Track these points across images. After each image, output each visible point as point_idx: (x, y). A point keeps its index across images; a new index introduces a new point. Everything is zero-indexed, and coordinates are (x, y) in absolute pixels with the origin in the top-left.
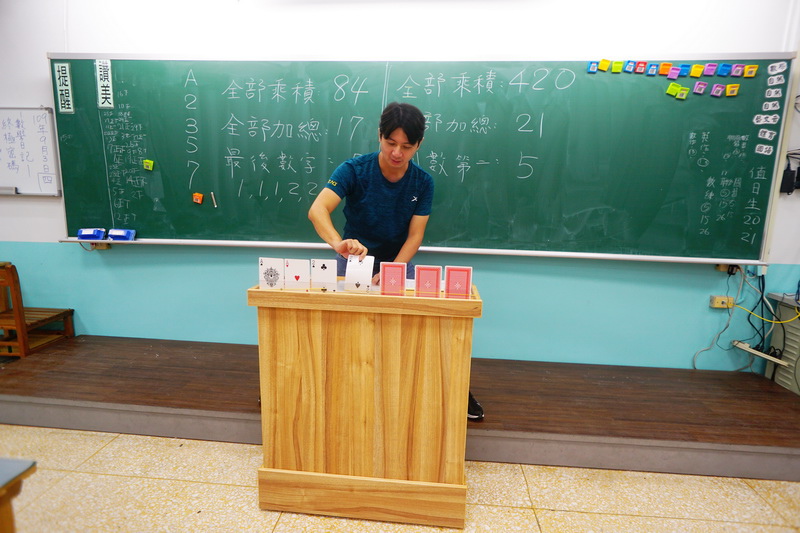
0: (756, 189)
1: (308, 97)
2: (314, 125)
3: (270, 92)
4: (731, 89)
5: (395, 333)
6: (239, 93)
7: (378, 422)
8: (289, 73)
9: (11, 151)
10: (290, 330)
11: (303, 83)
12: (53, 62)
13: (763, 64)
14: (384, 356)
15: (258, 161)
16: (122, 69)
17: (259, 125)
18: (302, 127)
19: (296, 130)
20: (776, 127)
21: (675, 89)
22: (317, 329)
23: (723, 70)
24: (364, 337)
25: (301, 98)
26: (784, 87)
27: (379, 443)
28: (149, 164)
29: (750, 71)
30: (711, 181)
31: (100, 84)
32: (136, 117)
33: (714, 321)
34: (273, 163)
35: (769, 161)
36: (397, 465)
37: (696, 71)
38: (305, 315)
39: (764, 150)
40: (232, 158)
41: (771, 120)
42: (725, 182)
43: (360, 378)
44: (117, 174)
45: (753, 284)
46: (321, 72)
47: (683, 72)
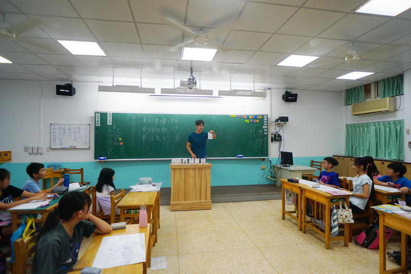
0: (265, 142)
1: (164, 122)
2: (166, 129)
3: (155, 121)
4: (258, 121)
5: (197, 171)
6: (146, 121)
7: (194, 189)
8: (159, 117)
9: (75, 136)
10: (178, 172)
11: (163, 119)
12: (95, 113)
13: (263, 116)
14: (195, 176)
15: (151, 138)
16: (115, 116)
17: (151, 129)
18: (162, 130)
19: (161, 130)
20: (267, 129)
21: (246, 121)
22: (183, 172)
23: (255, 117)
24: (191, 172)
25: (162, 123)
26: (267, 121)
27: (194, 193)
28: (120, 139)
29: (260, 117)
30: (256, 140)
31: (108, 119)
32: (117, 127)
33: (262, 172)
34: (155, 138)
35: (267, 136)
36: (198, 198)
37: (250, 117)
38: (180, 169)
39: (266, 133)
40: (144, 137)
41: (266, 127)
42: (259, 140)
43: (191, 180)
44: (111, 142)
45: (269, 163)
46: (168, 117)
47: (248, 118)
